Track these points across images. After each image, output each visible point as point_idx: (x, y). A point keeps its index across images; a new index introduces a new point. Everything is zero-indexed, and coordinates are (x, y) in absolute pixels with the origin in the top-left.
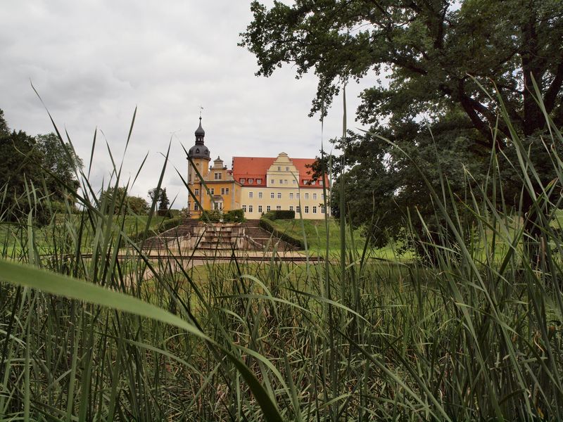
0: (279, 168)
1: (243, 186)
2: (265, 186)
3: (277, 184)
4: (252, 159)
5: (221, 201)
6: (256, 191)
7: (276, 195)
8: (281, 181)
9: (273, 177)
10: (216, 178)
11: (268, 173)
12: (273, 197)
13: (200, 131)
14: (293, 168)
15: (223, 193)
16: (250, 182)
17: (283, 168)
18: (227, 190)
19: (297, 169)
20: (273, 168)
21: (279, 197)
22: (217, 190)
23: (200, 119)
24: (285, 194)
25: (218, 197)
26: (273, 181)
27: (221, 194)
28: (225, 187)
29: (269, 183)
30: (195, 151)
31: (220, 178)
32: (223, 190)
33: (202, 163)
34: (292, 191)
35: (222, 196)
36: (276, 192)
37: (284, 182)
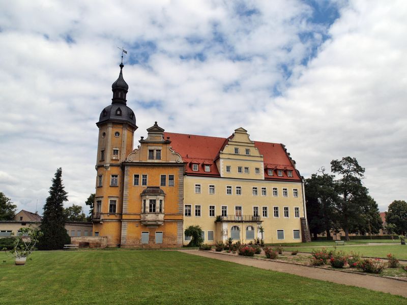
0: (236, 150)
1: (186, 174)
2: (217, 175)
3: (234, 173)
4: (189, 136)
5: (161, 198)
6: (205, 182)
7: (234, 190)
8: (240, 169)
9: (229, 163)
10: (151, 157)
11: (221, 156)
12: (229, 192)
13: (121, 83)
14: (254, 152)
15: (163, 183)
16: (196, 169)
17: (242, 150)
18: (171, 178)
19: (260, 153)
20: (229, 149)
21: (239, 192)
22: (154, 178)
23: (122, 66)
24: (247, 188)
25: (155, 191)
26: (228, 169)
27: (159, 185)
28: (167, 172)
29: (223, 172)
30: (113, 111)
31: (159, 157)
32: (163, 178)
33: (125, 133)
34: (256, 185)
35: (162, 188)
36: (234, 185)
37: (243, 170)
